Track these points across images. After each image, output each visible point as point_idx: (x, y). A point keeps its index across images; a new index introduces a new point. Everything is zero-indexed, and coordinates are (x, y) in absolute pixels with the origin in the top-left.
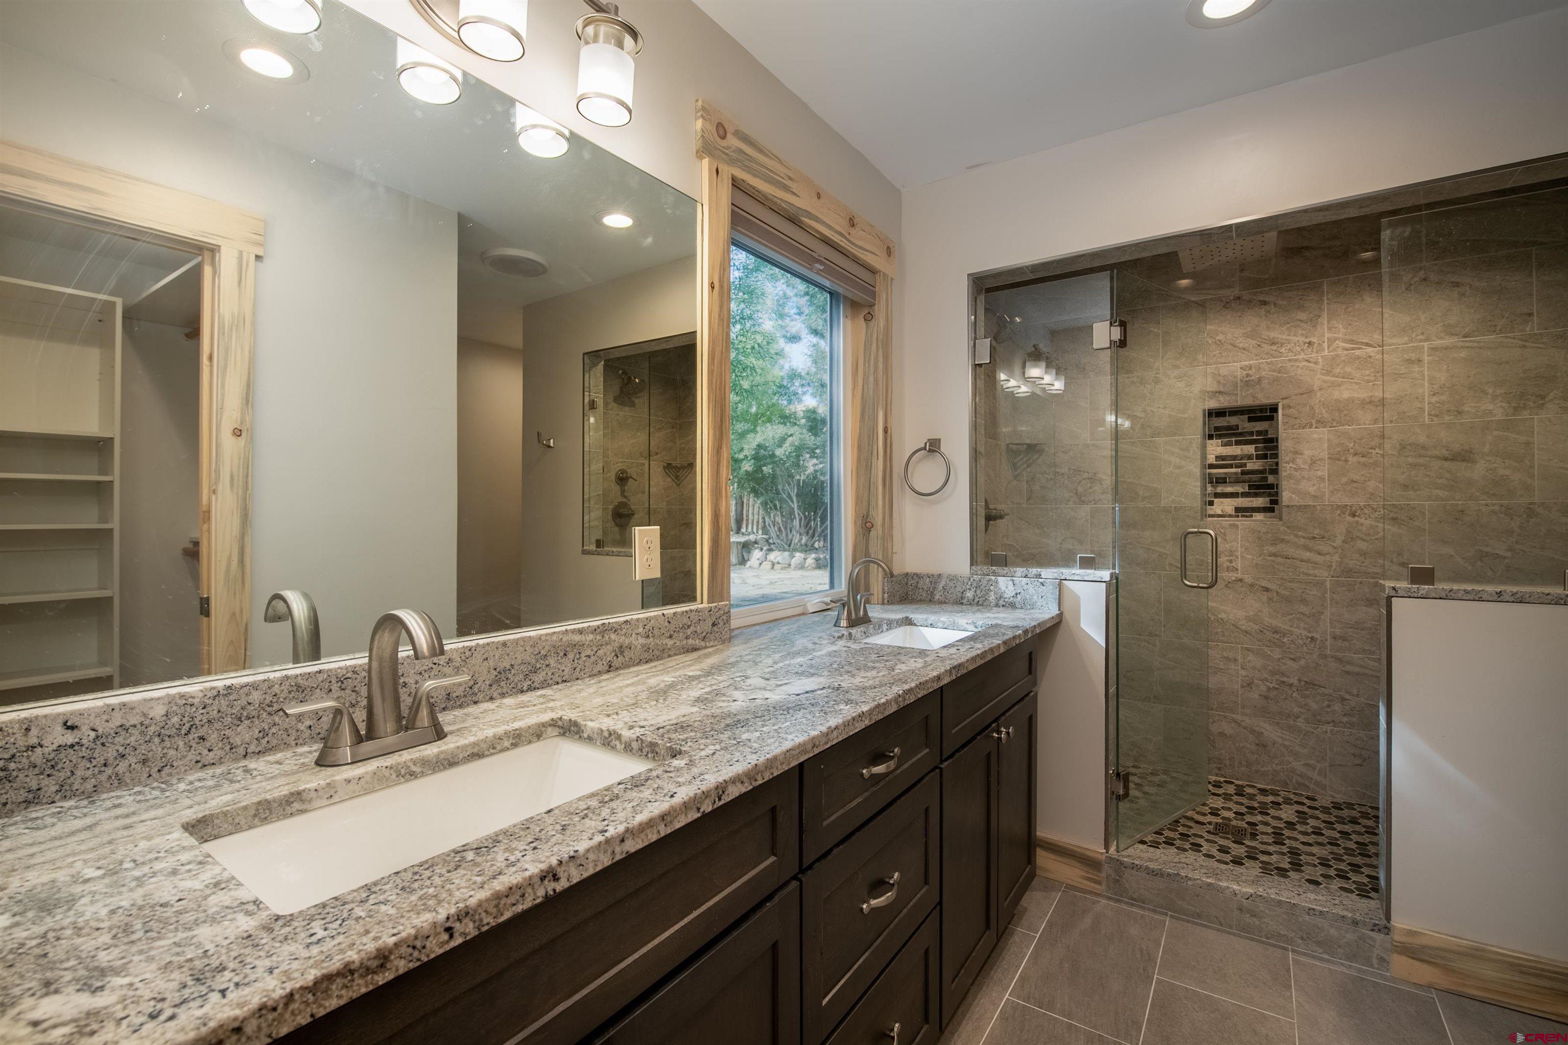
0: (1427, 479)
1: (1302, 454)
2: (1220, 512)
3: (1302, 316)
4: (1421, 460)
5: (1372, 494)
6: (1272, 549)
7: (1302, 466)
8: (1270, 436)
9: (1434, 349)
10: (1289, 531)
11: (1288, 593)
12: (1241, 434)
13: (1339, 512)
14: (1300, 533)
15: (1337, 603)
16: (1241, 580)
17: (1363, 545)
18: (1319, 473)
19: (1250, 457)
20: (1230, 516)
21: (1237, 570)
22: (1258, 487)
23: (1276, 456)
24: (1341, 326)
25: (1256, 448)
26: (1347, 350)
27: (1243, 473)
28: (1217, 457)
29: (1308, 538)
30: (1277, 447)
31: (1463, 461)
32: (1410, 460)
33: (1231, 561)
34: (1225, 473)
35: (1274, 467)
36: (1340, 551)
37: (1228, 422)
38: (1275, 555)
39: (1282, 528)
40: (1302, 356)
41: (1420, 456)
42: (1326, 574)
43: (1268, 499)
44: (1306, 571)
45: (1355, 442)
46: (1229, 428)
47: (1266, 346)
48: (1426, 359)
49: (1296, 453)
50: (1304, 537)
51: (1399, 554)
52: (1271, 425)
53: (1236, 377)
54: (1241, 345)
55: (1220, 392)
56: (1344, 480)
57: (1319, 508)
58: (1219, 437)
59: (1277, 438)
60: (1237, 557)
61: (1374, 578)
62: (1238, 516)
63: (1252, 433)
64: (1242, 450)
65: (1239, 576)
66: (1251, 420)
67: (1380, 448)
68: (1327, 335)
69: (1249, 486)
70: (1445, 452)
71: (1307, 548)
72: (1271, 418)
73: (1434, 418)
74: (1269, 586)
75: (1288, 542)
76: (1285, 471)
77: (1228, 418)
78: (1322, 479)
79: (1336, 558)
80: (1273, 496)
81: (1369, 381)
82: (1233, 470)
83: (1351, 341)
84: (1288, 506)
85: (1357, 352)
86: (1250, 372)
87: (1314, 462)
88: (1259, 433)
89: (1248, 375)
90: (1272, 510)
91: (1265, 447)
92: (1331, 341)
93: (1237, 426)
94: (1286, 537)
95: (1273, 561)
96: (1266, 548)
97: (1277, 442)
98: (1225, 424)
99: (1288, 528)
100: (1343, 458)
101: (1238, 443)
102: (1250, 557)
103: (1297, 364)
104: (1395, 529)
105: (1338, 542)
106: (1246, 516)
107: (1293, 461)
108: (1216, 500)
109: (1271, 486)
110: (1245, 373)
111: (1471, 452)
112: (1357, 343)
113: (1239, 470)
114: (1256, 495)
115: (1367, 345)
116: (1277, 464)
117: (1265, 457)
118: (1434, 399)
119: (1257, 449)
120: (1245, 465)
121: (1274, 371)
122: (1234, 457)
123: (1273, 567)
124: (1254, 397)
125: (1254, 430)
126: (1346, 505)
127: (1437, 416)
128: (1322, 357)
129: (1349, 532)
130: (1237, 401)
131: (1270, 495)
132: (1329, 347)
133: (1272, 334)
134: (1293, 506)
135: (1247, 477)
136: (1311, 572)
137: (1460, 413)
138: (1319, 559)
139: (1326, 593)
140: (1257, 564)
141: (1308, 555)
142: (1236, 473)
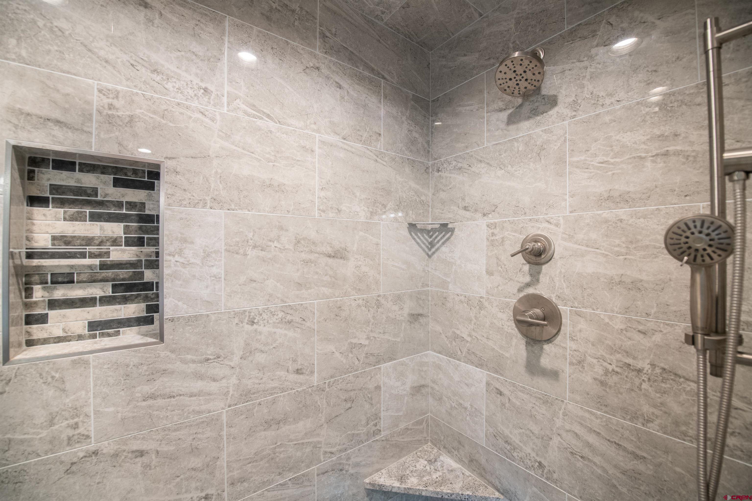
0: (316, 277)
1: (192, 243)
2: (59, 333)
3: (195, 47)
4: (312, 257)
5: (271, 295)
6: (147, 389)
7: (192, 260)
8: (147, 212)
9: (323, 143)
10: (173, 356)
11: (172, 448)
12: (101, 204)
13: (236, 320)
14: (189, 357)
15: (234, 438)
16: (95, 453)
17: (260, 358)
18: (214, 270)
19: (115, 242)
20: (80, 337)
21: (88, 437)
22: (129, 288)
23: (155, 242)
24: (242, 83)
25: (126, 227)
26: (249, 115)
27: (103, 266)
28: (54, 238)
29: (201, 362)
30: (157, 228)
31: (341, 258)
32: (304, 256)
33: (76, 426)
34: (72, 267)
35: (154, 258)
36: (238, 370)
37: (78, 181)
38: (153, 397)
39: (162, 354)
40: (195, 104)
41: (311, 252)
42: (222, 405)
43: (143, 306)
44: (197, 408)
45: (254, 232)
46: (80, 191)
47: (143, 70)
48: (317, 151)
49: (185, 240)
50: (194, 362)
51: (294, 361)
52: (149, 196)
53: (88, 103)
54: (102, 53)
55: (58, 122)
56: (243, 279)
57: (213, 318)
58: (62, 203)
59: (158, 216)
60: (87, 416)
61: (272, 394)
62: (94, 337)
63: (119, 205)
64: (101, 229)
65: (92, 446)
66: (117, 183)
67: (278, 241)
68: (227, 88)
69: (114, 286)
70: (329, 250)
71: (200, 377)
72: (150, 187)
73: (322, 214)
74: (144, 447)
75: (172, 373)
76: (169, 266)
77: (77, 175)
78: (217, 278)
79: (234, 380)
80: (152, 300)
81: (269, 161)
82: (87, 261)
83: (253, 106)
84: (172, 320)
85: (259, 122)
86: (115, 102)
87: (208, 255)
88: (131, 205)
89: (111, 107)
90: (148, 321)
91: (140, 228)
92: (232, 98)
93: (95, 191)
94: (170, 366)
95: (150, 407)
96: (139, 388)
97: (158, 222)
98: (72, 183)
99: (173, 351)
100: (241, 251)
101: (95, 217)
102: (112, 409)
103: (189, 113)
104: (291, 334)
105: (236, 360)
106: (109, 335)
107: (180, 252)
108: (52, 314)
109: (148, 286)
110: (106, 101)
111: (346, 250)
112: (259, 111)
113: (96, 262)
114: (125, 300)
115: (268, 116)
116: (157, 254)
117: (140, 242)
118: (322, 194)
119: (127, 230)
120: (108, 254)
121: (154, 112)
122: (89, 241)
123: (150, 416)
124: (120, 144)
125: (125, 200)
126: (245, 311)
127: (324, 211)
128: (220, 114)
129: (247, 344)
130: (89, 143)
131: (146, 298)
132: (228, 104)
133: (154, 57)
134: (178, 318)
135: (110, 273)
136: (203, 407)
137: (339, 211)
138: (213, 387)
139: (222, 430)
140: (123, 419)
141: (199, 385)
142: (90, 267)
